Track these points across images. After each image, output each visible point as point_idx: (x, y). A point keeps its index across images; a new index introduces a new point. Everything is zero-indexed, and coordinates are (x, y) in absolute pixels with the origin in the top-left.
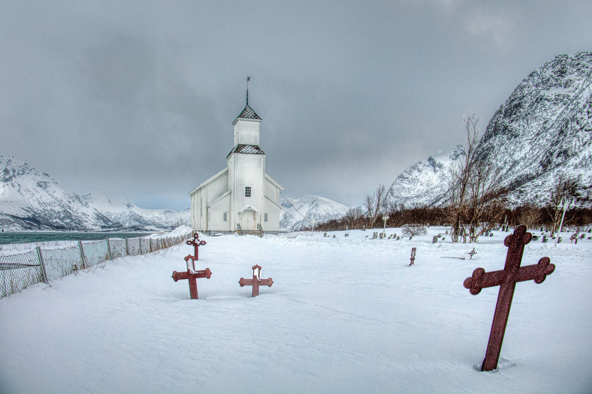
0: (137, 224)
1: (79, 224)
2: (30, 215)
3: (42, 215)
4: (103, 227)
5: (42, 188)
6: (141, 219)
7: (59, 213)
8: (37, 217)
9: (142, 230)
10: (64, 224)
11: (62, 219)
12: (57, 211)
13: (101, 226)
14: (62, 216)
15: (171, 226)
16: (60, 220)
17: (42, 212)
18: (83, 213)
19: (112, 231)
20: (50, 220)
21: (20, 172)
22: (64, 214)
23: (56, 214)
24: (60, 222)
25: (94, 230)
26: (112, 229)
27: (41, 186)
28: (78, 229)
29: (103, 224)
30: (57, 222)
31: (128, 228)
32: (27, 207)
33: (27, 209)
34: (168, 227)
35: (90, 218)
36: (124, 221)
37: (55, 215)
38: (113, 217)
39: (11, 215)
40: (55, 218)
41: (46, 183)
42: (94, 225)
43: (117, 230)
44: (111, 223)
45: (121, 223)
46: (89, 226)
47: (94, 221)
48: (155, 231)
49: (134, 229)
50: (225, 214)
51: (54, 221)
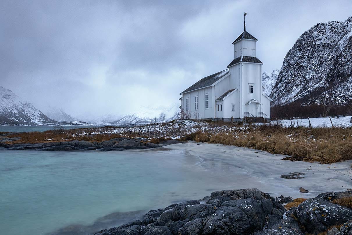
0: (67, 120)
1: (28, 121)
4: (44, 122)
5: (6, 99)
6: (70, 117)
7: (15, 113)
10: (18, 121)
11: (17, 118)
13: (42, 122)
14: (17, 116)
17: (4, 114)
18: (31, 114)
19: (50, 125)
20: (9, 119)
22: (19, 115)
23: (13, 115)
25: (38, 124)
26: (50, 124)
28: (27, 124)
30: (13, 120)
31: (61, 123)
35: (36, 117)
36: (58, 118)
38: (51, 116)
40: (12, 117)
41: (9, 96)
42: (38, 121)
43: (54, 124)
44: (49, 120)
45: (56, 120)
46: (34, 122)
47: (38, 119)
48: (79, 124)
50: (234, 106)
51: (11, 119)
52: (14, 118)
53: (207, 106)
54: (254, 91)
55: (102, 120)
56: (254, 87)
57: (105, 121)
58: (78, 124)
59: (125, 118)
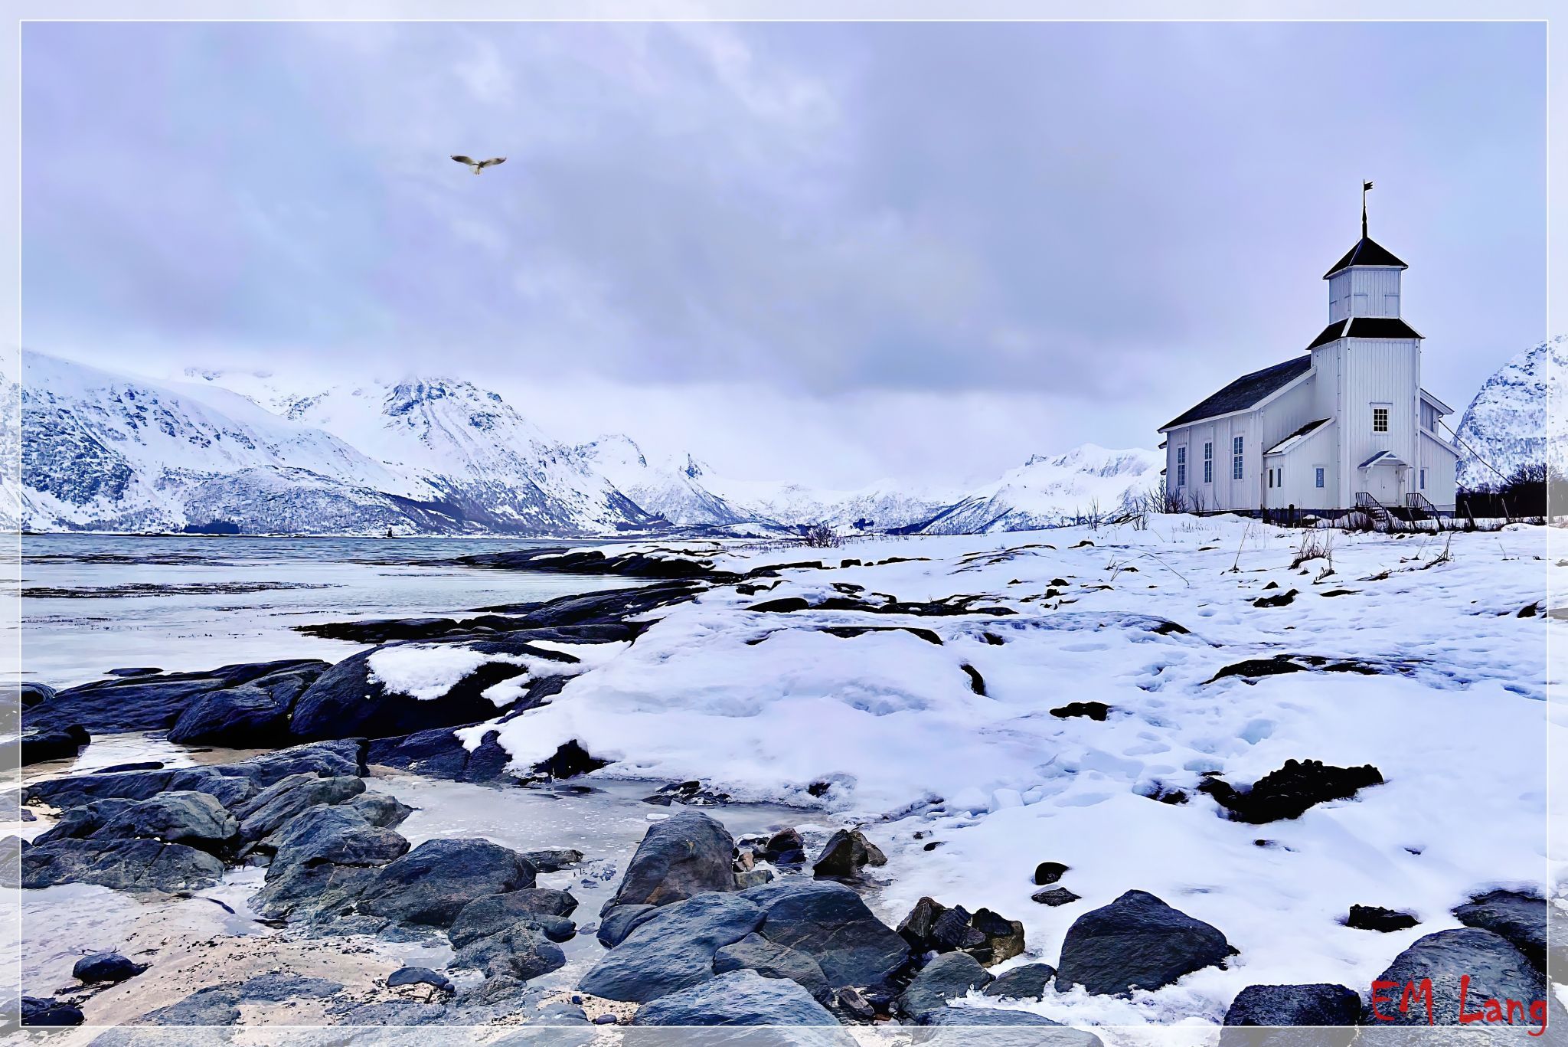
0: (709, 518)
1: (562, 521)
2: (440, 495)
3: (469, 495)
4: (621, 527)
5: (482, 428)
6: (722, 507)
7: (513, 491)
8: (458, 501)
9: (724, 534)
10: (522, 518)
11: (518, 507)
12: (508, 487)
13: (615, 523)
14: (521, 497)
15: (799, 526)
16: (515, 508)
17: (472, 488)
18: (573, 491)
19: (643, 536)
20: (489, 510)
21: (435, 392)
22: (527, 494)
23: (505, 493)
24: (514, 513)
25: (597, 534)
26: (643, 532)
27: (477, 424)
28: (555, 534)
29: (622, 519)
30: (504, 514)
31: (687, 528)
32: (436, 476)
33: (434, 480)
34: (791, 527)
35: (590, 503)
36: (675, 511)
37: (503, 495)
38: (648, 500)
39: (394, 496)
40: (503, 504)
41: (490, 418)
42: (598, 521)
43: (660, 536)
44: (642, 517)
45: (669, 517)
46: (584, 523)
47: (599, 512)
48: (759, 537)
49: (702, 532)
50: (1320, 473)
51: (498, 511)
52: (508, 509)
53: (1238, 473)
54: (1388, 426)
55: (856, 519)
56: (1389, 415)
57: (868, 524)
58: (754, 536)
59: (956, 512)
